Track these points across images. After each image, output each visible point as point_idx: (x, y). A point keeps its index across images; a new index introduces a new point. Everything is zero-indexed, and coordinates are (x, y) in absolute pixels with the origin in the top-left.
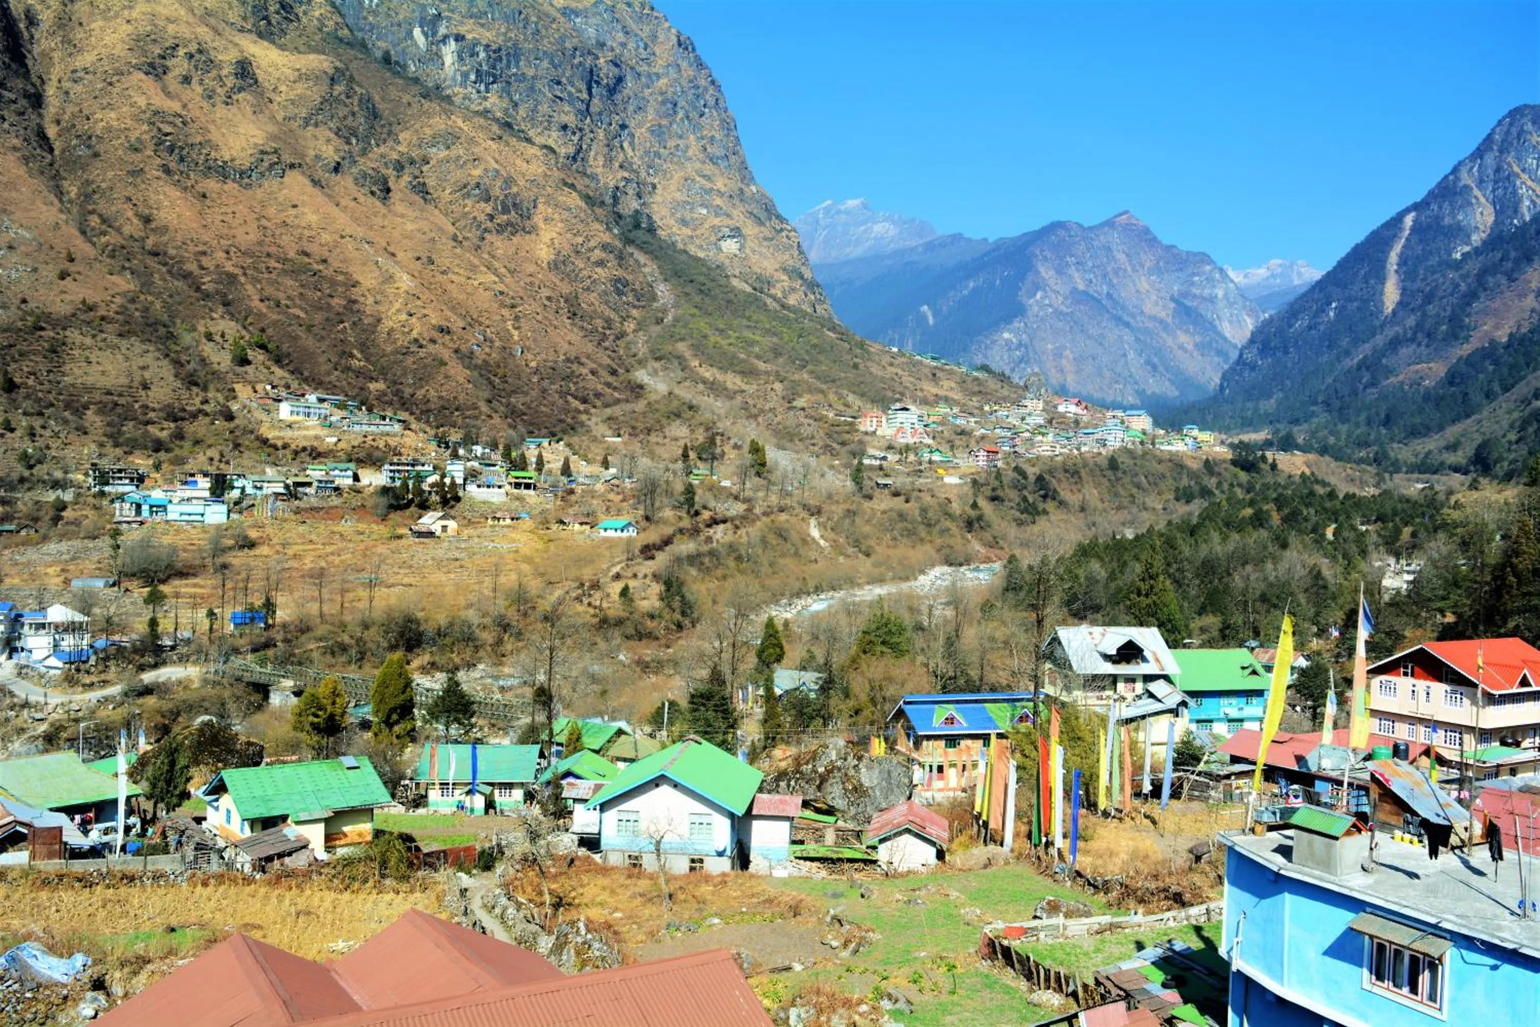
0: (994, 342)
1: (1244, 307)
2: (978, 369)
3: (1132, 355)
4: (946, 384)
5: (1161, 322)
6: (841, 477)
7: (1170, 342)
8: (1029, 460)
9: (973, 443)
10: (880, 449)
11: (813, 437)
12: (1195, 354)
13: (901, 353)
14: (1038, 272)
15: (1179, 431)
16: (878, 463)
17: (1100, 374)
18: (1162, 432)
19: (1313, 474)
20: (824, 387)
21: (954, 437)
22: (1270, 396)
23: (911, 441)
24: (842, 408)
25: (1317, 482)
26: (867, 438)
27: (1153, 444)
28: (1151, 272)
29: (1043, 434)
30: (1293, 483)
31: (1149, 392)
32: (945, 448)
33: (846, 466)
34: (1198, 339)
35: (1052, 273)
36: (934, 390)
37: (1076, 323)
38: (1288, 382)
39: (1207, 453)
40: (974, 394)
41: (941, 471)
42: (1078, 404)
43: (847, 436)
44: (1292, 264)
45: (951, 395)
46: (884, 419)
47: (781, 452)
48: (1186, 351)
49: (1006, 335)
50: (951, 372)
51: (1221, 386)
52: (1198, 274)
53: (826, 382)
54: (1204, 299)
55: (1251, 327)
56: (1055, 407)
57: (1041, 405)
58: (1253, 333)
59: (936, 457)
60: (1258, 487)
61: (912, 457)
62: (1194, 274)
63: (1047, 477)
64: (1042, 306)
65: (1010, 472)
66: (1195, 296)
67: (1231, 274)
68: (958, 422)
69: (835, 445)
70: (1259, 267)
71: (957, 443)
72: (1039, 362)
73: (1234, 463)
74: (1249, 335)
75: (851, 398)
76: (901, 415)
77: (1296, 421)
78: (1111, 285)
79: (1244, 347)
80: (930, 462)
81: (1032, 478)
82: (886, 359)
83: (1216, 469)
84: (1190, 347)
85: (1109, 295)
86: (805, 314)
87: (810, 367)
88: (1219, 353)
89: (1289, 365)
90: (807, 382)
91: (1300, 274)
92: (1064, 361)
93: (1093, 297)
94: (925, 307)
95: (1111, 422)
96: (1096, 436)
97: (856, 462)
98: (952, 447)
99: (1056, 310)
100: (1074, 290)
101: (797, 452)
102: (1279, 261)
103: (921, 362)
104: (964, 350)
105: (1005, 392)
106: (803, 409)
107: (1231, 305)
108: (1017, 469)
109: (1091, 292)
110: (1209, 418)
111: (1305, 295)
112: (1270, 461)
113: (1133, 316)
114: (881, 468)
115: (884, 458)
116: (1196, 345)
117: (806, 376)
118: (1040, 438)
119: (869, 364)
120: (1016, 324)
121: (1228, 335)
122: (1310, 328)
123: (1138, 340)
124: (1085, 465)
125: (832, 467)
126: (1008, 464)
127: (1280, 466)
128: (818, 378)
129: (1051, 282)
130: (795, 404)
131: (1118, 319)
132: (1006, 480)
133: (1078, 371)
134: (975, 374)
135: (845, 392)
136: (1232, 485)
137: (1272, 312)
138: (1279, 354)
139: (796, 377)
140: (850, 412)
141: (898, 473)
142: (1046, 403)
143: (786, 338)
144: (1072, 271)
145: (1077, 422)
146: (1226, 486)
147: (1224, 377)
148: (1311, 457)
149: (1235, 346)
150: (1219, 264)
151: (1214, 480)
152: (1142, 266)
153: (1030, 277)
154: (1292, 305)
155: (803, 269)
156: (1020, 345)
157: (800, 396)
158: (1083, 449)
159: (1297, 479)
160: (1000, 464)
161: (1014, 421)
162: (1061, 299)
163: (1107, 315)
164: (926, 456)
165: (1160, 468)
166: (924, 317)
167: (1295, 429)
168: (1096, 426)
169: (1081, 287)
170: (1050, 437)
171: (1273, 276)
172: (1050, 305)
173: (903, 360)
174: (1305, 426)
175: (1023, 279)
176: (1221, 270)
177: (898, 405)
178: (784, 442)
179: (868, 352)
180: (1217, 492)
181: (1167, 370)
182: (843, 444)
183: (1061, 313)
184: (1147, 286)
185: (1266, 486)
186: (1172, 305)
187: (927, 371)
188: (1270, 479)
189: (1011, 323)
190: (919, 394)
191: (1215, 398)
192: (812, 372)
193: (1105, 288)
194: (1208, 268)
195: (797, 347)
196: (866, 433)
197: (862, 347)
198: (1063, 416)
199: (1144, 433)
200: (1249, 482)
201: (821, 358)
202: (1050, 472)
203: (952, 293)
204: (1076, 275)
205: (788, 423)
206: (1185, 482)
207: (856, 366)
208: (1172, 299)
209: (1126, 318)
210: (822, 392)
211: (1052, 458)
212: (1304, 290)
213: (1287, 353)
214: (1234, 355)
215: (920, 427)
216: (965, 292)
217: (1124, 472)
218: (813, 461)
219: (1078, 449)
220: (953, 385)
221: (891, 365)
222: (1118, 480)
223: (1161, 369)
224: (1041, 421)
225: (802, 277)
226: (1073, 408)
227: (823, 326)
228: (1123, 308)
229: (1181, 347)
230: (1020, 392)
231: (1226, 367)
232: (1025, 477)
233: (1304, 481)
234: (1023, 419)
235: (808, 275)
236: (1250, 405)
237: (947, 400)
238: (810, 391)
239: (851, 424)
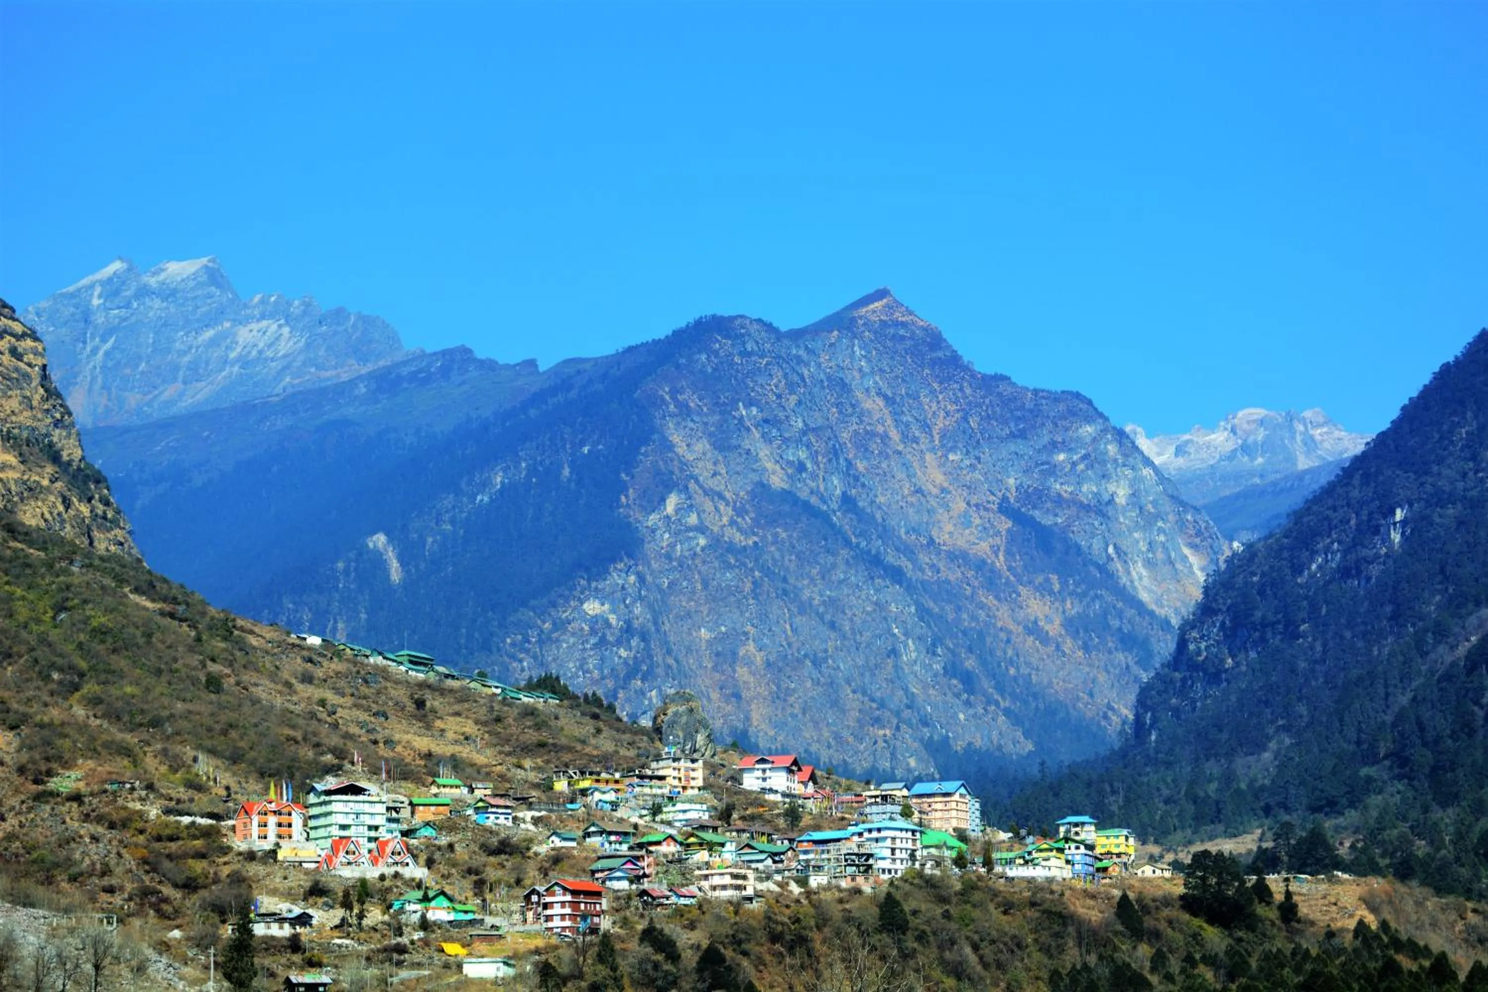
0: (560, 626)
1: (1181, 524)
2: (532, 687)
3: (911, 652)
4: (453, 726)
5: (981, 565)
6: (187, 970)
7: (1003, 615)
8: (679, 912)
9: (532, 874)
10: (289, 895)
11: (106, 871)
12: (1068, 645)
13: (330, 649)
14: (670, 447)
15: (1049, 833)
16: (286, 931)
17: (835, 704)
18: (1004, 836)
19: (1384, 925)
20: (131, 739)
21: (483, 858)
22: (1260, 746)
23: (372, 873)
24: (182, 793)
25: (1397, 944)
26: (254, 869)
27: (988, 863)
28: (948, 443)
29: (711, 847)
30: (1341, 951)
31: (959, 746)
32: (461, 888)
33: (202, 943)
34: (1072, 608)
35: (702, 446)
36: (423, 743)
37: (767, 572)
38: (1302, 709)
39: (1121, 884)
40: (527, 750)
41: (452, 949)
42: (794, 768)
43: (198, 866)
44: (1290, 418)
45: (465, 752)
46: (297, 820)
47: (21, 913)
48: (1044, 638)
49: (592, 607)
50: (465, 696)
51: (1138, 721)
52: (1063, 446)
53: (133, 727)
54: (1087, 508)
55: (1201, 577)
56: (736, 779)
57: (699, 775)
58: (1207, 590)
59: (439, 913)
60: (1254, 963)
61: (375, 916)
62: (1054, 446)
63: (728, 953)
64: (680, 531)
65: (633, 945)
66: (1059, 501)
67: (1144, 444)
68: (490, 821)
69: (167, 890)
70: (1213, 429)
71: (492, 874)
72: (680, 674)
73: (1188, 903)
74: (1197, 595)
75: (205, 766)
76: (341, 806)
77: (1331, 806)
78: (851, 476)
79: (1187, 626)
80: (425, 925)
81: (690, 959)
82: (293, 665)
83: (1148, 922)
84: (1054, 628)
85: (847, 501)
86: (70, 553)
87: (90, 688)
88: (1128, 641)
89: (1302, 665)
90: (83, 728)
91: (1310, 444)
92: (742, 673)
93: (807, 505)
94: (380, 540)
95: (878, 815)
96: (847, 847)
97: (227, 931)
98: (480, 886)
99: (716, 542)
100: (761, 490)
101: (67, 911)
102: (1259, 412)
103: (384, 673)
104: (486, 647)
105: (606, 744)
106: (77, 798)
107: (1148, 520)
108: (651, 936)
109: (803, 495)
110: (1115, 803)
111: (1329, 490)
112: (1279, 897)
113: (908, 551)
114: (294, 944)
115: (304, 920)
116: (1071, 625)
117: (80, 712)
118: (702, 856)
119: (247, 677)
120: (616, 578)
121: (1144, 596)
122: (1345, 572)
123: (923, 613)
124: (822, 921)
125: (164, 947)
126: (625, 923)
127: (1304, 910)
128: (114, 716)
129: (703, 470)
130: (54, 784)
131: (875, 562)
132: (625, 966)
133: (779, 697)
134: (526, 699)
135: (189, 752)
136: (1189, 960)
137: (1248, 536)
138: (1275, 641)
139: (55, 714)
140: (202, 801)
141: (342, 956)
142: (712, 769)
143: (23, 613)
144: (754, 441)
145: (793, 815)
146: (1175, 965)
147: (1143, 703)
148: (1377, 884)
149: (1165, 624)
150: (1115, 421)
151: (1144, 951)
152: (926, 427)
153: (647, 458)
154: (1297, 516)
155: (57, 435)
156: (628, 630)
157: (67, 765)
158: (815, 881)
159: (1348, 940)
160: (605, 924)
161: (631, 815)
162: (727, 513)
163: (844, 553)
164: (413, 910)
165: (1011, 924)
166: (378, 563)
167: (1329, 824)
168: (843, 824)
169: (777, 481)
170: (729, 852)
171: (1246, 449)
172: (701, 529)
173: (336, 666)
174: (1352, 816)
175: (629, 464)
176: (1121, 435)
177: (331, 782)
178: (28, 885)
179: (245, 649)
180: (1154, 979)
181: (1000, 689)
182: (190, 886)
183: (731, 548)
184: (940, 478)
185: (1274, 960)
186: (1005, 524)
187: (400, 694)
188: (1280, 943)
189: (603, 574)
190: (383, 751)
191: (1123, 754)
192: (94, 702)
193: (837, 485)
194: (1088, 430)
195: (54, 635)
196: (251, 856)
197: (228, 636)
198: (756, 799)
199: (961, 835)
200: (1230, 952)
201: (120, 662)
202: (736, 942)
203: (448, 501)
204: (763, 451)
205: (38, 835)
206: (1072, 956)
207: (214, 684)
208: (1005, 508)
209: (891, 558)
210: (126, 752)
211: (737, 906)
212: (1324, 480)
213: (1292, 634)
214: (1165, 647)
215: (389, 834)
216: (483, 498)
217: (921, 937)
218: (113, 933)
219: (803, 882)
220: (470, 728)
221: (307, 679)
222: (906, 956)
223: (987, 685)
224: (699, 813)
225: (55, 458)
226: (779, 781)
227: (121, 581)
228: (885, 533)
229: (1033, 629)
230: (643, 742)
231: (1145, 677)
232: (673, 956)
233: (1365, 941)
234: (656, 810)
235: (71, 451)
236: (1212, 768)
237: (457, 765)
238: (93, 752)
239: (208, 833)
